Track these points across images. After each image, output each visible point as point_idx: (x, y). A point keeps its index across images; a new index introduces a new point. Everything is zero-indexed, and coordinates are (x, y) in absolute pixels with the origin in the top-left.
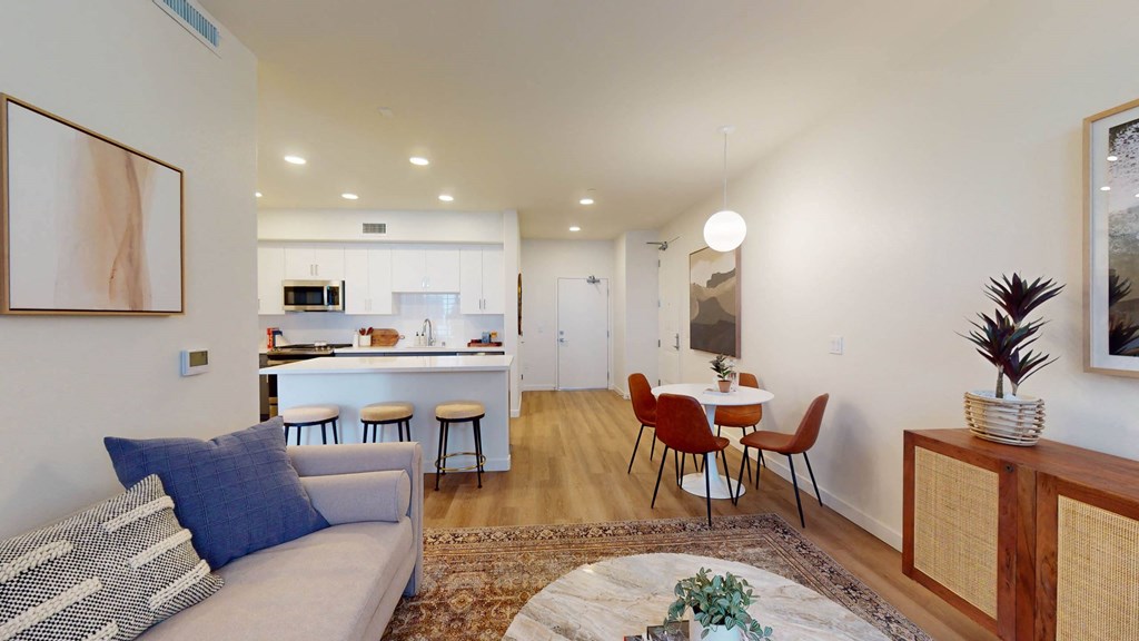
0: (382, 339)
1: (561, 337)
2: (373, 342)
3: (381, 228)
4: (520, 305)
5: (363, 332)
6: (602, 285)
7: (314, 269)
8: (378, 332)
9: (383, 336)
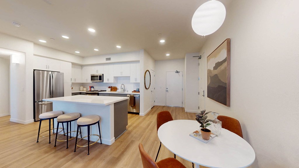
0: (113, 89)
1: (167, 90)
2: (111, 90)
3: (109, 59)
4: (145, 80)
5: (109, 87)
6: (181, 73)
7: (97, 71)
8: (113, 88)
9: (114, 88)
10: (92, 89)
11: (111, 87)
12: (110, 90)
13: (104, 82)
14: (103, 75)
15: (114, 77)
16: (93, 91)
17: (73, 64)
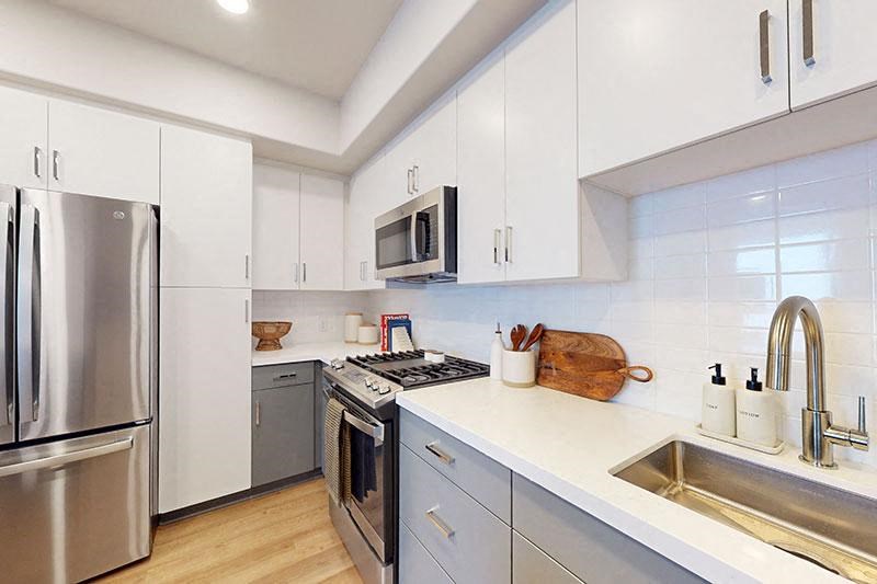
0: (568, 371)
2: (540, 376)
5: (519, 338)
7: (411, 179)
8: (559, 344)
9: (570, 355)
10: (400, 344)
11: (541, 333)
12: (531, 378)
13: (465, 274)
14: (451, 195)
15: (581, 181)
16: (402, 356)
17: (268, 156)
